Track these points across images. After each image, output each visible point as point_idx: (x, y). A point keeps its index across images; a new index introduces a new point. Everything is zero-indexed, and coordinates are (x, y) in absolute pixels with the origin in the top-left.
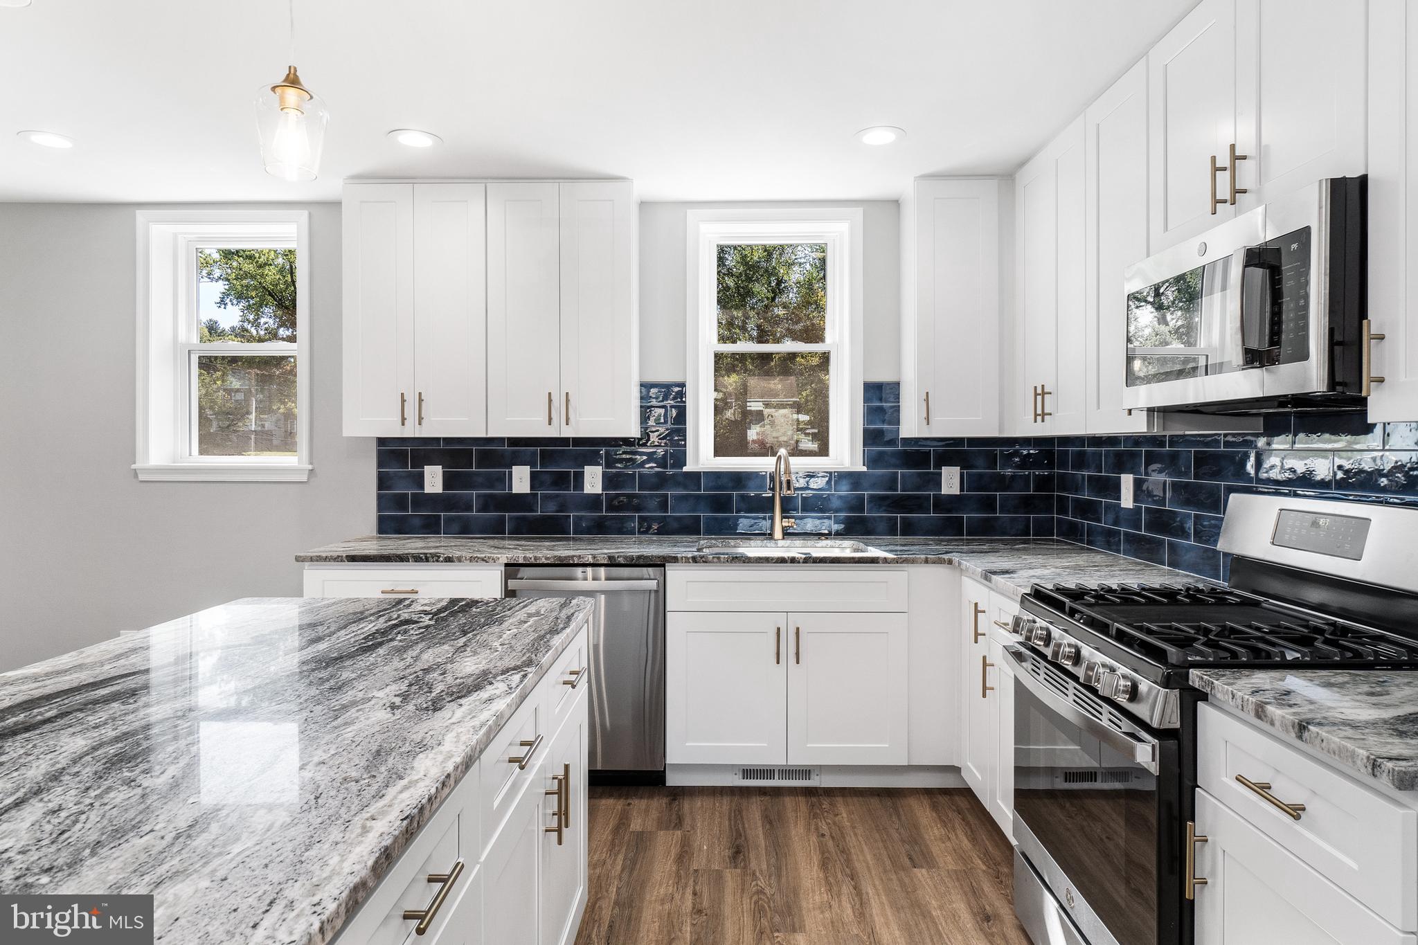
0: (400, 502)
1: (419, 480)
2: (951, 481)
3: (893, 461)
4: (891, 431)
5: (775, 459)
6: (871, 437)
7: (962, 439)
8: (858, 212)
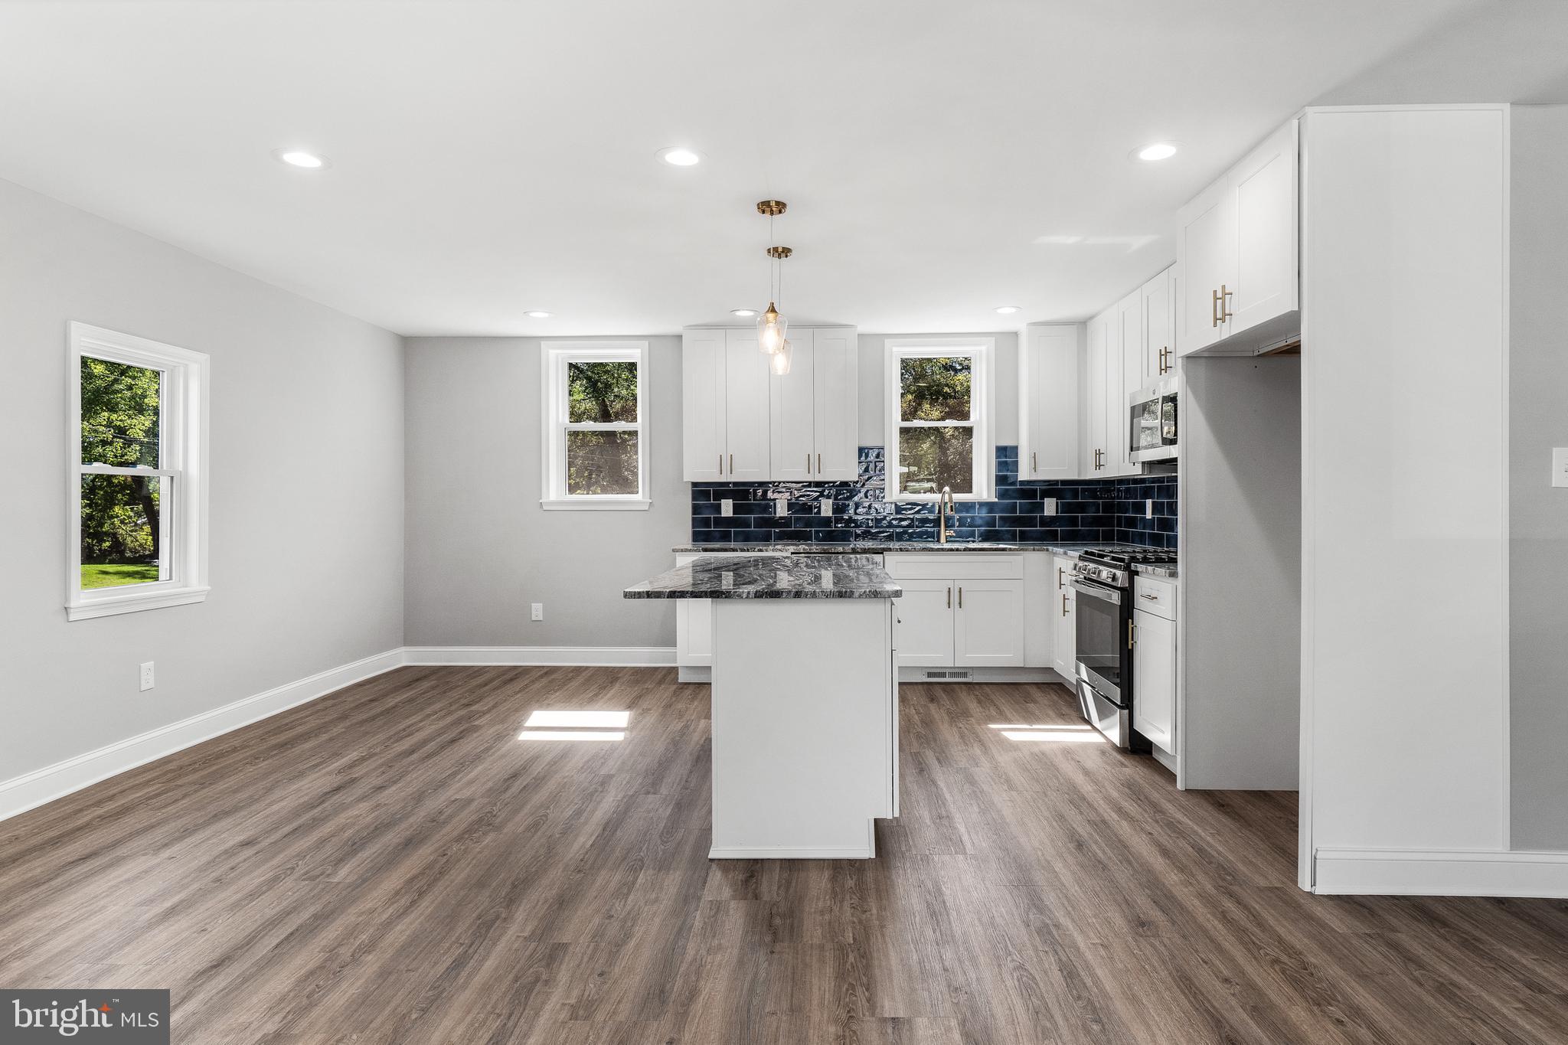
0: (706, 522)
1: (718, 509)
2: (1050, 507)
3: (1014, 495)
4: (1013, 476)
5: (941, 495)
6: (1001, 480)
7: (1057, 481)
8: (993, 340)
